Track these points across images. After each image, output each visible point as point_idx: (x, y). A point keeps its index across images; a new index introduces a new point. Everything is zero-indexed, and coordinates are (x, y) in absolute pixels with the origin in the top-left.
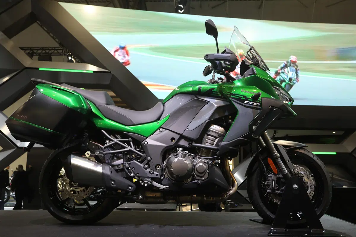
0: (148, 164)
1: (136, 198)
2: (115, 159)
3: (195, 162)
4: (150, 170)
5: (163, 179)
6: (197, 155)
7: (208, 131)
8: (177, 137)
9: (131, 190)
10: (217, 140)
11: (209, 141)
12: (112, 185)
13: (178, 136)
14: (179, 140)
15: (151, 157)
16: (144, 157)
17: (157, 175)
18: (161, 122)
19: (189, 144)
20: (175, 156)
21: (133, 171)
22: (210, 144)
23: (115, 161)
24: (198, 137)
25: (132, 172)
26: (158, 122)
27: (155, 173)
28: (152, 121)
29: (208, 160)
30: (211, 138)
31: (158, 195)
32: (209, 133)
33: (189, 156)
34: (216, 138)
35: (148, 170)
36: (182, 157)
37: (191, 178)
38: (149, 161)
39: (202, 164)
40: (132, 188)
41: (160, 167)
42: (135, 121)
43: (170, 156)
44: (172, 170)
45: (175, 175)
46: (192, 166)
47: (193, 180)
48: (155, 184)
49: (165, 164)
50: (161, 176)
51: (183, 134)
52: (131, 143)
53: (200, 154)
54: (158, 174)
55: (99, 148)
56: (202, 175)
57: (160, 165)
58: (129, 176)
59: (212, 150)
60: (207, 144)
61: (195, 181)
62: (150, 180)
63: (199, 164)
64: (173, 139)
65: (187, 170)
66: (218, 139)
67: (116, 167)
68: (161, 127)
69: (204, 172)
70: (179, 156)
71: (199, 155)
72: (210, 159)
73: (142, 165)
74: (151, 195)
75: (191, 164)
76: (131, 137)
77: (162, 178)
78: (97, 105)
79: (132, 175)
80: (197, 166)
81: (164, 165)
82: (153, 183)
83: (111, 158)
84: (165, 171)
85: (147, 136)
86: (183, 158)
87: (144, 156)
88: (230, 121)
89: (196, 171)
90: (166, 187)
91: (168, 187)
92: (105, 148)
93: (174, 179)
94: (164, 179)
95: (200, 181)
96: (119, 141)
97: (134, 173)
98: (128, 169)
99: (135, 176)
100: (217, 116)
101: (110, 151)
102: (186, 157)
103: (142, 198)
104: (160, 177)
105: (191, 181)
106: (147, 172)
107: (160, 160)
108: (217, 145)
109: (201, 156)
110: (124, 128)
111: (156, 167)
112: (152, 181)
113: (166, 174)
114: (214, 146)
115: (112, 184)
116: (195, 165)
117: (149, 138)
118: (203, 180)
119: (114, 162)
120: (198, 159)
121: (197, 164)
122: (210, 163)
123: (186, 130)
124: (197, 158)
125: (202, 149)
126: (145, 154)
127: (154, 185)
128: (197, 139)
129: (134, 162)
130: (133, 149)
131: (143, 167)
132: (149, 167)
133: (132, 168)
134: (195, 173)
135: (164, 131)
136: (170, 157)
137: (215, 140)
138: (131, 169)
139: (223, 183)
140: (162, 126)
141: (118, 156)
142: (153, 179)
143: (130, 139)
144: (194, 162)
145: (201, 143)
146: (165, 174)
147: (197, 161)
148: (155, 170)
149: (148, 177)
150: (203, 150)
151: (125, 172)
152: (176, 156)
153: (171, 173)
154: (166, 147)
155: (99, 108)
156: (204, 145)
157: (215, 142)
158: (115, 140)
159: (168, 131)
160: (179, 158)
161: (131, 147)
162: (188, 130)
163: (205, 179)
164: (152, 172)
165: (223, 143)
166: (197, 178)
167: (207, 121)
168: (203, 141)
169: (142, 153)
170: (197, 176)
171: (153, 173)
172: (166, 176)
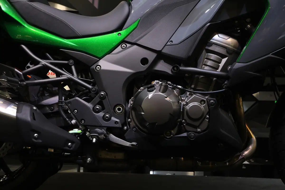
0: (100, 103)
1: (82, 161)
2: (46, 95)
3: (184, 100)
4: (103, 114)
5: (127, 129)
6: (187, 88)
7: (208, 44)
8: (151, 57)
9: (71, 149)
10: (224, 60)
11: (209, 63)
12: (34, 140)
13: (154, 55)
14: (155, 62)
15: (107, 92)
16: (94, 91)
17: (116, 122)
18: (124, 33)
19: (173, 68)
20: (148, 88)
21: (74, 115)
22: (211, 69)
23: (45, 100)
24: (190, 54)
25: (73, 117)
26: (119, 32)
27: (113, 119)
28: (109, 30)
29: (207, 97)
30: (213, 56)
31: (120, 156)
32: (211, 48)
33: (172, 89)
34: (223, 56)
35: (101, 114)
36: (162, 90)
37: (176, 129)
38: (103, 98)
39: (196, 104)
40: (74, 145)
41: (122, 109)
42: (79, 30)
43: (139, 90)
44: (143, 113)
45: (148, 123)
46: (178, 108)
47: (179, 132)
48: (113, 138)
49: (131, 104)
50: (123, 125)
51: (162, 51)
52: (73, 67)
53: (193, 86)
54: (118, 120)
55: (13, 74)
56: (197, 124)
57: (122, 107)
58: (69, 123)
59: (215, 79)
60: (206, 68)
61: (185, 134)
62: (104, 131)
63: (191, 105)
64: (144, 61)
65: (170, 114)
66: (226, 59)
67: (47, 109)
68: (124, 41)
69: (202, 118)
70: (155, 89)
71: (191, 88)
72: (212, 95)
73: (89, 105)
74: (108, 157)
75: (177, 104)
76: (72, 58)
77: (125, 128)
78: (12, 1)
79: (73, 122)
80: (188, 107)
81: (129, 106)
82: (109, 137)
83: (39, 95)
84: (131, 117)
85: (100, 56)
86: (162, 93)
87: (94, 89)
88: (249, 26)
89: (186, 117)
90: (132, 145)
91: (134, 143)
92: (25, 74)
93: (145, 130)
94: (129, 130)
95: (193, 135)
96: (51, 63)
97: (76, 119)
98: (66, 111)
99: (78, 123)
100: (226, 17)
101: (36, 80)
102: (167, 91)
103: (91, 161)
104: (121, 126)
105: (177, 134)
106: (99, 117)
107: (121, 96)
108: (224, 69)
109: (194, 89)
110: (61, 42)
111: (114, 109)
112: (107, 133)
113: (132, 121)
114: (219, 70)
115: (35, 138)
116: (184, 105)
117: (104, 60)
118: (199, 132)
119: (43, 100)
120: (189, 95)
121: (187, 104)
122: (212, 101)
123: (169, 43)
124: (188, 93)
125: (196, 76)
126: (96, 87)
127: (111, 139)
128: (189, 58)
129: (77, 100)
130: (75, 78)
131: (92, 109)
132: (103, 109)
133: (72, 110)
134: (185, 120)
135: (129, 47)
136: (140, 92)
137: (221, 60)
138: (72, 112)
139: (233, 138)
140: (126, 40)
141: (52, 91)
142: (110, 130)
143: (71, 61)
144: (182, 100)
145: (196, 67)
146: (130, 122)
147: (188, 99)
148: (114, 114)
149: (101, 127)
150: (198, 78)
151: (61, 118)
152: (151, 88)
153: (141, 120)
154: (133, 74)
155: (17, 6)
156: (201, 69)
157: (221, 65)
158: (43, 62)
159: (135, 47)
160: (155, 92)
161: (73, 75)
162: (172, 44)
163: (202, 131)
164: (107, 117)
165: (237, 65)
166: (188, 128)
167: (209, 24)
168: (198, 63)
169: (92, 86)
170: (188, 124)
171: (109, 119)
172: (132, 124)
